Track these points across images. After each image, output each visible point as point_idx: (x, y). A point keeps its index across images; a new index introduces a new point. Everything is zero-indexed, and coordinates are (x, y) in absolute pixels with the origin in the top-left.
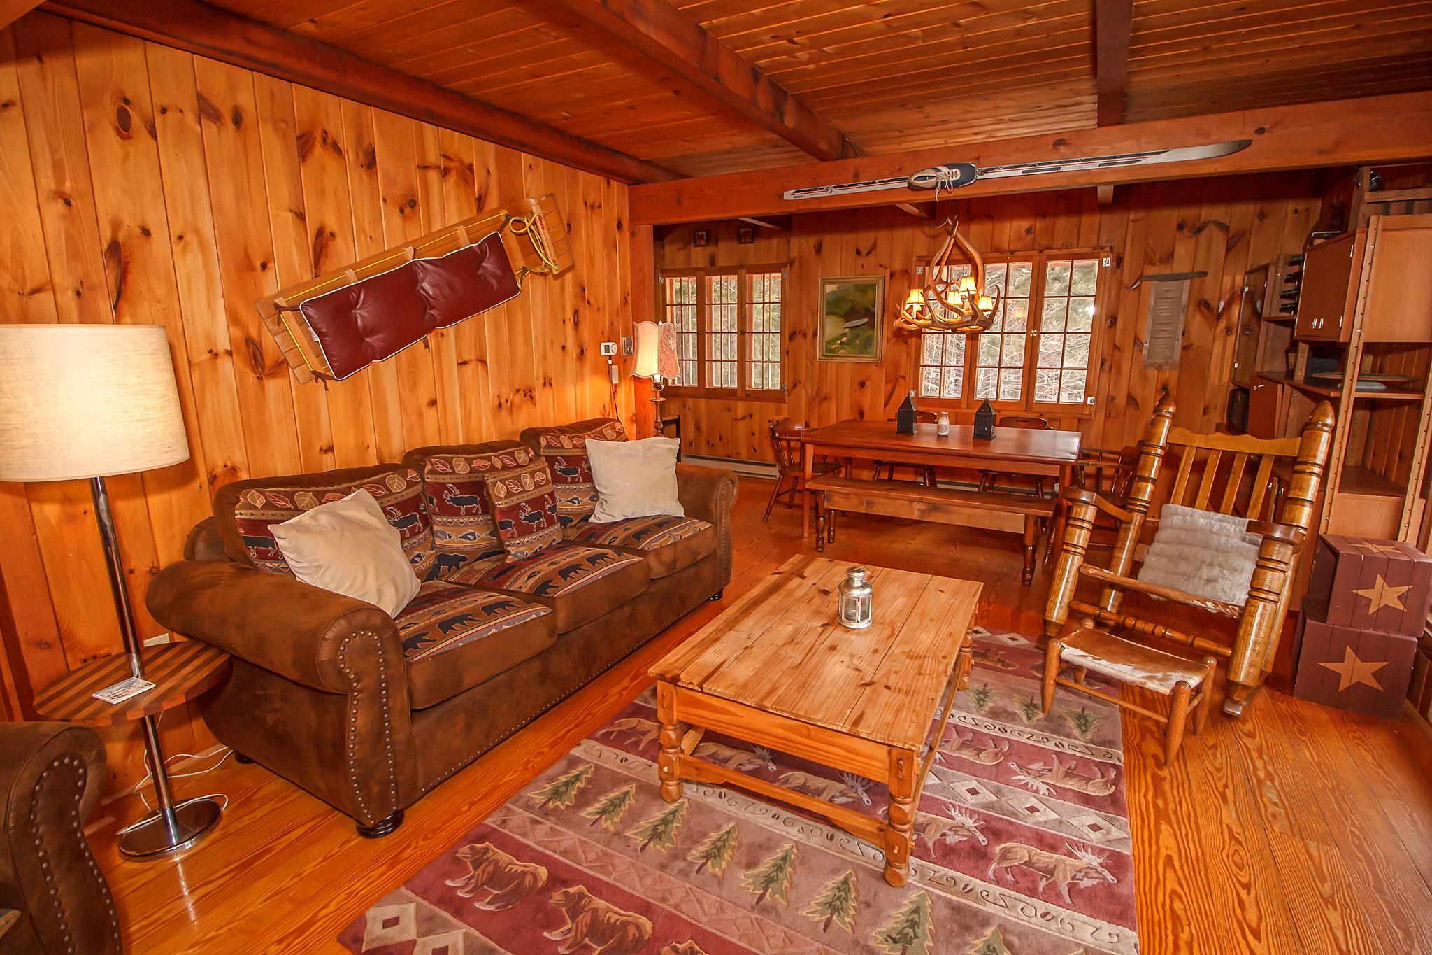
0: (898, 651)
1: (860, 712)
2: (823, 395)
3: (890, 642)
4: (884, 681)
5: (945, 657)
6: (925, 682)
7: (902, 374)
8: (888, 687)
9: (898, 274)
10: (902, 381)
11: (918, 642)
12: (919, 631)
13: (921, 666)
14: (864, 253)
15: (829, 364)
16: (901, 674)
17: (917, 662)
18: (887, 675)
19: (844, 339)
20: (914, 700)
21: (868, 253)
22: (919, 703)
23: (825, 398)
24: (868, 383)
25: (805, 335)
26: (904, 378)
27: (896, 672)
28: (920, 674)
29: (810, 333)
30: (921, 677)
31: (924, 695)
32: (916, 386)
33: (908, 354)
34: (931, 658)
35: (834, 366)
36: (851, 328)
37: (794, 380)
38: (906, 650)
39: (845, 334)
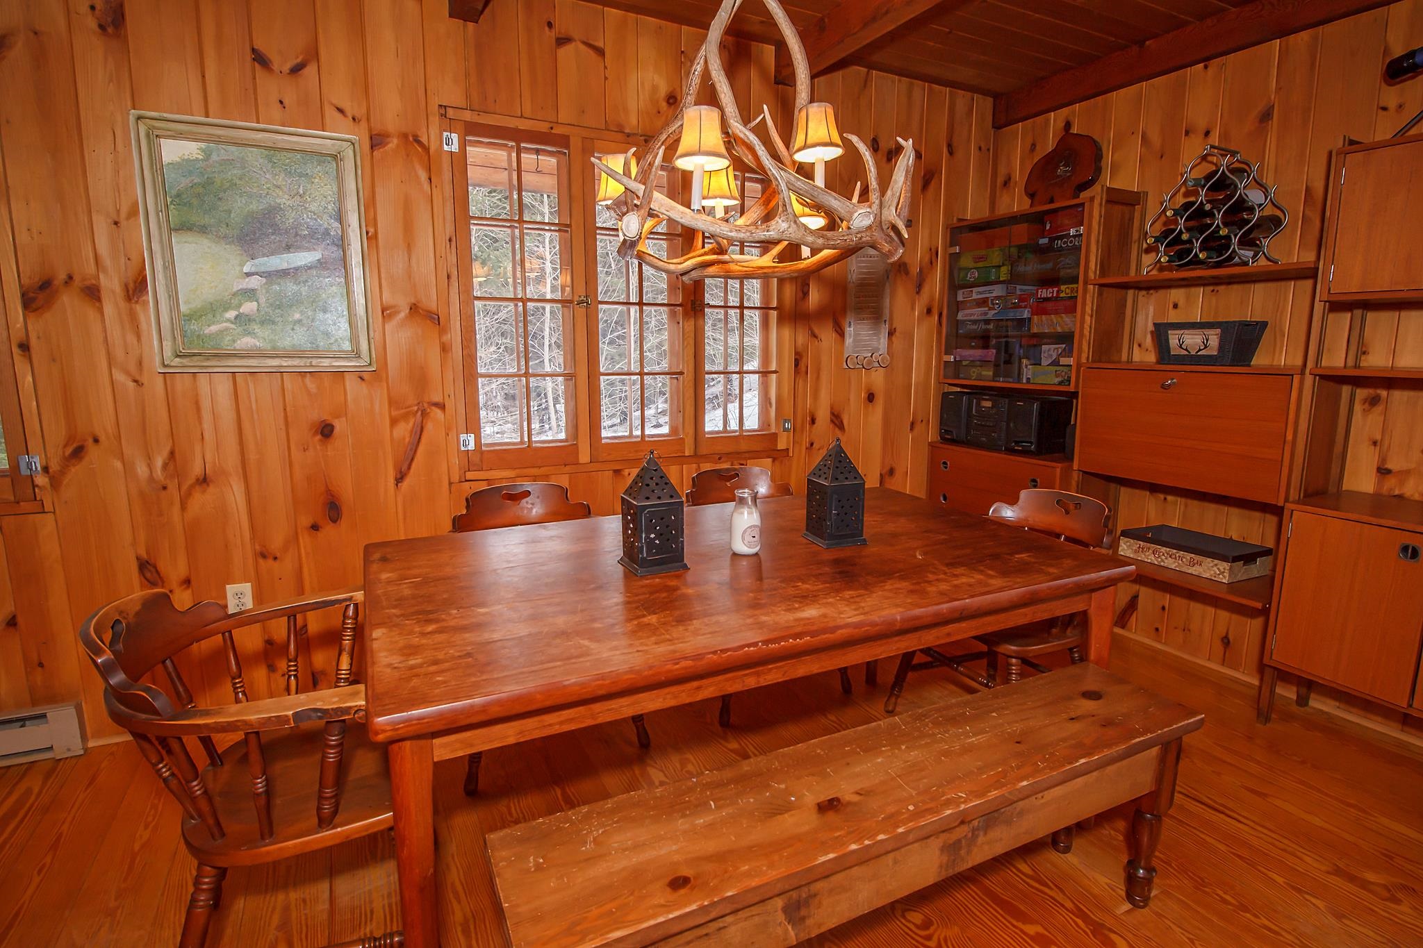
2: (197, 470)
7: (437, 398)
9: (393, 143)
10: (438, 413)
14: (282, 64)
15: (203, 381)
19: (249, 307)
21: (296, 70)
23: (204, 481)
24: (339, 426)
25: (93, 293)
26: (442, 407)
29: (111, 284)
32: (473, 425)
33: (445, 349)
35: (223, 388)
36: (269, 276)
37: (70, 439)
39: (253, 291)
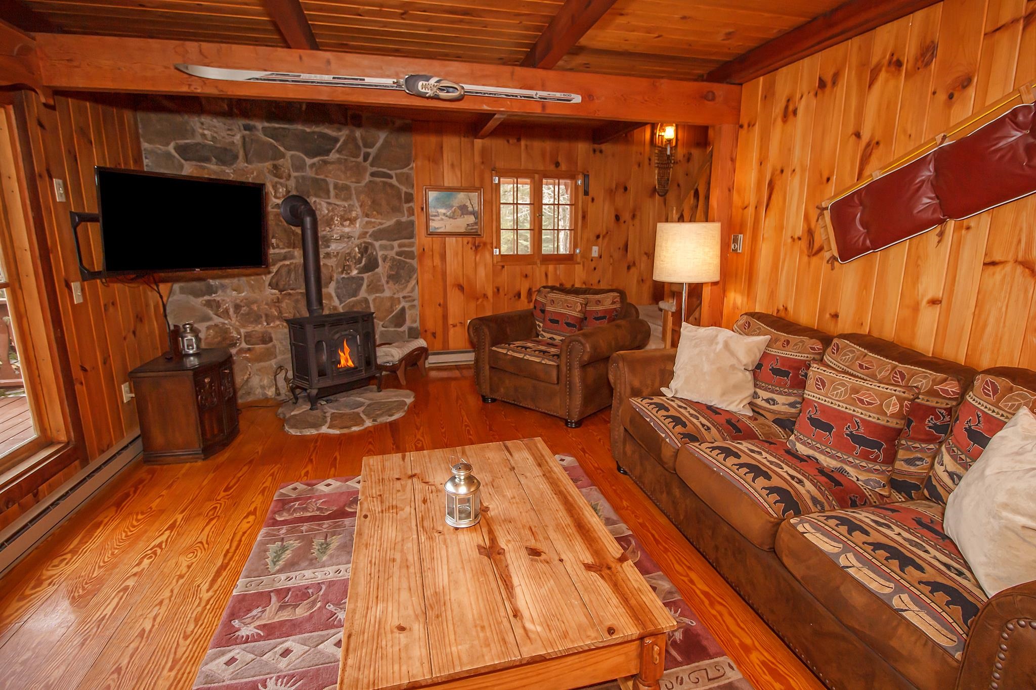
0: (407, 509)
1: (406, 460)
3: (419, 515)
4: (403, 482)
5: (366, 517)
6: (374, 491)
8: (398, 479)
11: (394, 527)
12: (399, 539)
13: (382, 502)
16: (395, 491)
17: (386, 504)
18: (404, 488)
20: (377, 478)
22: (373, 477)
27: (399, 491)
28: (381, 495)
30: (378, 493)
31: (371, 482)
34: (377, 512)
38: (401, 512)
